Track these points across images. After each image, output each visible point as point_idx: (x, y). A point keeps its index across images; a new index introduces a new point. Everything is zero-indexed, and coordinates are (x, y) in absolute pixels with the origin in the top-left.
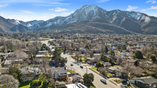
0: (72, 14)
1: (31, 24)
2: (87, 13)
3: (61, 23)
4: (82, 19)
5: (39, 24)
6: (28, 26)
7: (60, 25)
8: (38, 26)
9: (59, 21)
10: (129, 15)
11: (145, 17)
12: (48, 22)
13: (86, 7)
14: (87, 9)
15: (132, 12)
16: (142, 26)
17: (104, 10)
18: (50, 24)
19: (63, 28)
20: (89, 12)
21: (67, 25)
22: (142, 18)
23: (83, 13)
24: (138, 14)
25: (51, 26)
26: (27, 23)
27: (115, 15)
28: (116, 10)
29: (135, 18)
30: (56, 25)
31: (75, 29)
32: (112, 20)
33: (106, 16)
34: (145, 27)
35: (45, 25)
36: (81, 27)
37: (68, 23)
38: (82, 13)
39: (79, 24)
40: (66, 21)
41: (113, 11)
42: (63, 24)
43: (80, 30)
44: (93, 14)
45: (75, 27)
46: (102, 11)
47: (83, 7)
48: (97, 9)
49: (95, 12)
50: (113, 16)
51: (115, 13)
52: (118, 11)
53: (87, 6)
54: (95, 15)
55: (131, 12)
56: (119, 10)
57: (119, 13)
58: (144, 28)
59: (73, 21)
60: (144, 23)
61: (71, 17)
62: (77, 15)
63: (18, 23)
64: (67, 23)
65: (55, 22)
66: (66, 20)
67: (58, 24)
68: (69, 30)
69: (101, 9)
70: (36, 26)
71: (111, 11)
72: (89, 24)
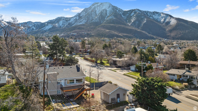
0: (79, 14)
1: (24, 27)
2: (98, 13)
3: (64, 25)
4: (91, 20)
6: (20, 29)
7: (63, 28)
8: (33, 29)
9: (61, 22)
10: (150, 16)
11: (170, 19)
12: (46, 23)
13: (96, 5)
14: (98, 7)
15: (155, 13)
16: (167, 29)
17: (119, 9)
18: (50, 26)
19: (68, 31)
20: (101, 12)
21: (73, 27)
22: (167, 20)
23: (92, 13)
24: (162, 15)
25: (50, 28)
26: (19, 25)
27: (133, 15)
28: (135, 10)
29: (159, 20)
30: (58, 27)
31: (83, 33)
32: (130, 21)
33: (123, 16)
34: (171, 31)
35: (43, 27)
36: (90, 30)
37: (73, 26)
38: (92, 12)
39: (88, 26)
40: (71, 22)
41: (131, 11)
42: (67, 26)
43: (90, 33)
44: (106, 14)
45: (82, 30)
46: (117, 11)
47: (93, 5)
48: (111, 7)
49: (108, 11)
50: (132, 16)
51: (134, 13)
52: (137, 11)
53: (99, 4)
54: (108, 15)
55: (153, 12)
56: (139, 10)
57: (139, 13)
58: (170, 32)
59: (81, 22)
60: (169, 26)
61: (77, 18)
62: (86, 15)
63: (5, 24)
64: (72, 25)
65: (57, 24)
66: (70, 21)
67: (60, 27)
68: (75, 34)
69: (116, 8)
70: (30, 29)
71: (129, 11)
72: (102, 26)
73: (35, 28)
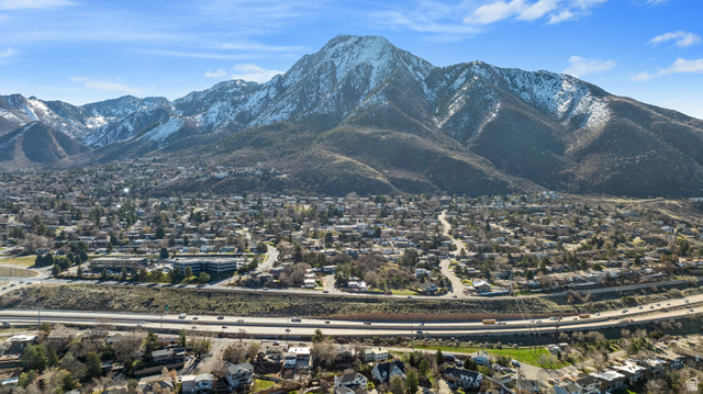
0: (280, 77)
1: (105, 115)
2: (341, 75)
3: (225, 121)
4: (314, 105)
5: (131, 121)
6: (90, 126)
7: (219, 131)
8: (125, 130)
9: (215, 109)
10: (524, 89)
11: (591, 103)
13: (342, 44)
14: (347, 54)
15: (542, 77)
16: (571, 148)
17: (418, 60)
18: (173, 126)
20: (350, 73)
21: (240, 135)
22: (580, 108)
23: (322, 76)
24: (565, 86)
25: (172, 134)
27: (461, 86)
28: (471, 64)
29: (551, 106)
30: (201, 128)
32: (444, 112)
33: (425, 90)
34: (581, 155)
35: (149, 130)
37: (252, 124)
38: (319, 73)
39: (294, 131)
40: (248, 109)
41: (456, 70)
42: (231, 124)
44: (367, 82)
46: (410, 68)
47: (332, 44)
48: (386, 56)
49: (374, 71)
50: (454, 92)
51: (464, 79)
52: (477, 71)
53: (349, 42)
54: (372, 85)
55: (537, 75)
56: (483, 65)
57: (481, 79)
58: (578, 161)
59: (277, 111)
60: (581, 133)
61: (273, 93)
62: (298, 86)
64: (250, 120)
65: (199, 117)
66: (246, 107)
67: (210, 126)
69: (407, 57)
70: (115, 131)
71: (450, 69)
72: (331, 137)
73: (131, 128)
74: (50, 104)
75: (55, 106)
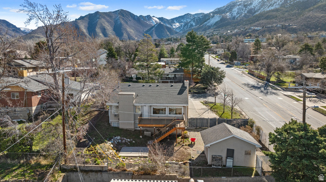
1: (179, 23)
3: (241, 14)
5: (194, 21)
6: (174, 27)
7: (239, 19)
8: (192, 25)
9: (235, 9)
12: (211, 14)
18: (217, 18)
19: (245, 25)
21: (257, 15)
25: (217, 22)
26: (173, 20)
30: (230, 18)
31: (274, 25)
35: (206, 21)
36: (291, 19)
37: (257, 13)
39: (287, 11)
40: (253, 7)
42: (245, 15)
43: (289, 25)
45: (274, 20)
59: (271, 5)
63: (156, 21)
64: (255, 12)
65: (228, 14)
66: (252, 7)
67: (234, 18)
68: (259, 28)
70: (188, 26)
73: (194, 24)
74: (159, 19)
75: (161, 19)
